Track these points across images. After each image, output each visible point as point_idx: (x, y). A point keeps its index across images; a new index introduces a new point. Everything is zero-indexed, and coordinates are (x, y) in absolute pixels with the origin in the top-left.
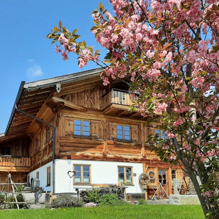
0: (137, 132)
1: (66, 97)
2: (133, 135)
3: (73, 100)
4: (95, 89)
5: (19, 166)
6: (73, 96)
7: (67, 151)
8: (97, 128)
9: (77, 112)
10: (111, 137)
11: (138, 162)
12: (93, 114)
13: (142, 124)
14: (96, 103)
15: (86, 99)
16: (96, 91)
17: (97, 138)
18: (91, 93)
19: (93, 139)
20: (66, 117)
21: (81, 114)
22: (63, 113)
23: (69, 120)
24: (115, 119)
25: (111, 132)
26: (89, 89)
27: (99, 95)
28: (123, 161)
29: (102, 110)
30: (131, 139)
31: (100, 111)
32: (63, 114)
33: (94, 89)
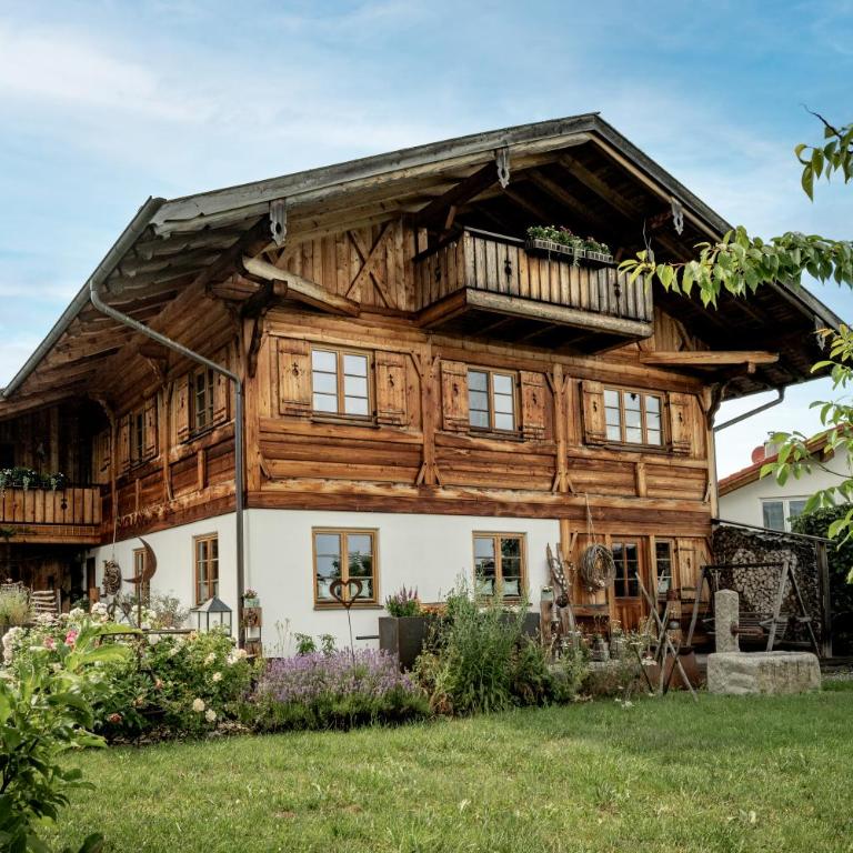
0: (541, 400)
1: (282, 257)
2: (525, 411)
3: (309, 272)
4: (390, 228)
5: (57, 521)
6: (307, 255)
7: (288, 478)
8: (399, 384)
9: (323, 321)
10: (449, 422)
11: (543, 513)
12: (384, 327)
13: (558, 369)
14: (392, 283)
15: (356, 266)
16: (392, 236)
17: (397, 422)
18: (374, 245)
19: (382, 426)
20: (280, 337)
21: (336, 327)
22: (273, 324)
23: (294, 353)
24: (463, 348)
25: (450, 402)
26: (367, 224)
27: (405, 252)
28: (492, 515)
29: (412, 313)
30: (521, 428)
31: (409, 316)
32: (271, 328)
33: (384, 226)
